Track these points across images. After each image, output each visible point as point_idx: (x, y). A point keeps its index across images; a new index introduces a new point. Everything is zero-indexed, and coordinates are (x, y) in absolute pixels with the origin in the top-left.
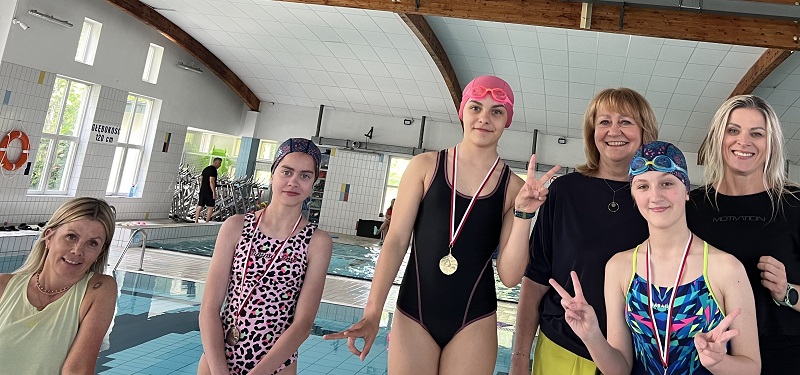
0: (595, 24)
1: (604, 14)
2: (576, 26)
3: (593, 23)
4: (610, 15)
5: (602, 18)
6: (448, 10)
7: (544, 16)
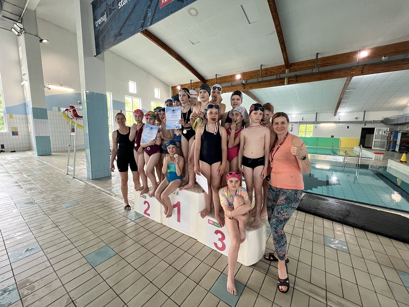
0: (289, 83)
1: (291, 79)
2: (284, 85)
3: (288, 82)
4: (293, 79)
5: (291, 81)
6: (251, 88)
7: (275, 84)
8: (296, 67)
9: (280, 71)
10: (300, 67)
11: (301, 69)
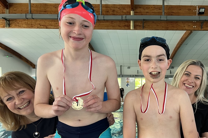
1: (137, 24)
2: (129, 29)
3: (135, 27)
4: (140, 24)
5: (137, 26)
7: (119, 26)
8: (142, 10)
9: (124, 11)
10: (146, 11)
11: (147, 13)
